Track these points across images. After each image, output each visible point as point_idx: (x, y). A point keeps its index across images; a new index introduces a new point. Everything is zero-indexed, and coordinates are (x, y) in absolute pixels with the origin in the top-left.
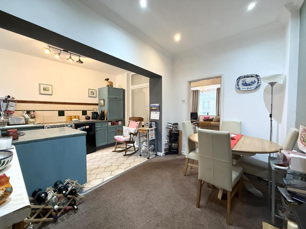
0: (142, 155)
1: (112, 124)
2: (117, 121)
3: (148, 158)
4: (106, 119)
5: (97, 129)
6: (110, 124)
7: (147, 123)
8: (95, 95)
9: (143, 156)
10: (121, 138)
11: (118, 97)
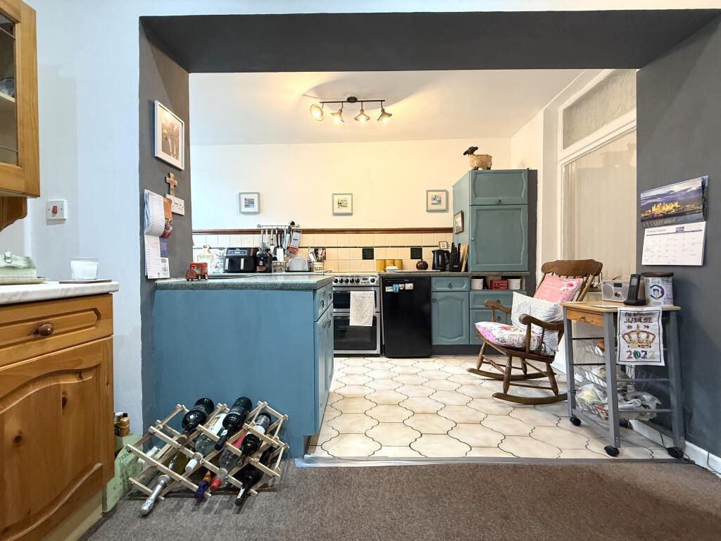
0: (583, 422)
1: (485, 286)
2: (506, 278)
3: (612, 451)
4: (466, 270)
5: (434, 295)
6: (478, 284)
7: (617, 285)
8: (443, 206)
9: (584, 426)
10: (493, 332)
11: (504, 199)
